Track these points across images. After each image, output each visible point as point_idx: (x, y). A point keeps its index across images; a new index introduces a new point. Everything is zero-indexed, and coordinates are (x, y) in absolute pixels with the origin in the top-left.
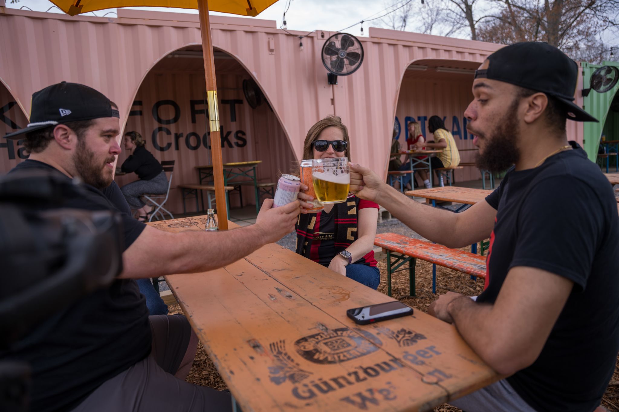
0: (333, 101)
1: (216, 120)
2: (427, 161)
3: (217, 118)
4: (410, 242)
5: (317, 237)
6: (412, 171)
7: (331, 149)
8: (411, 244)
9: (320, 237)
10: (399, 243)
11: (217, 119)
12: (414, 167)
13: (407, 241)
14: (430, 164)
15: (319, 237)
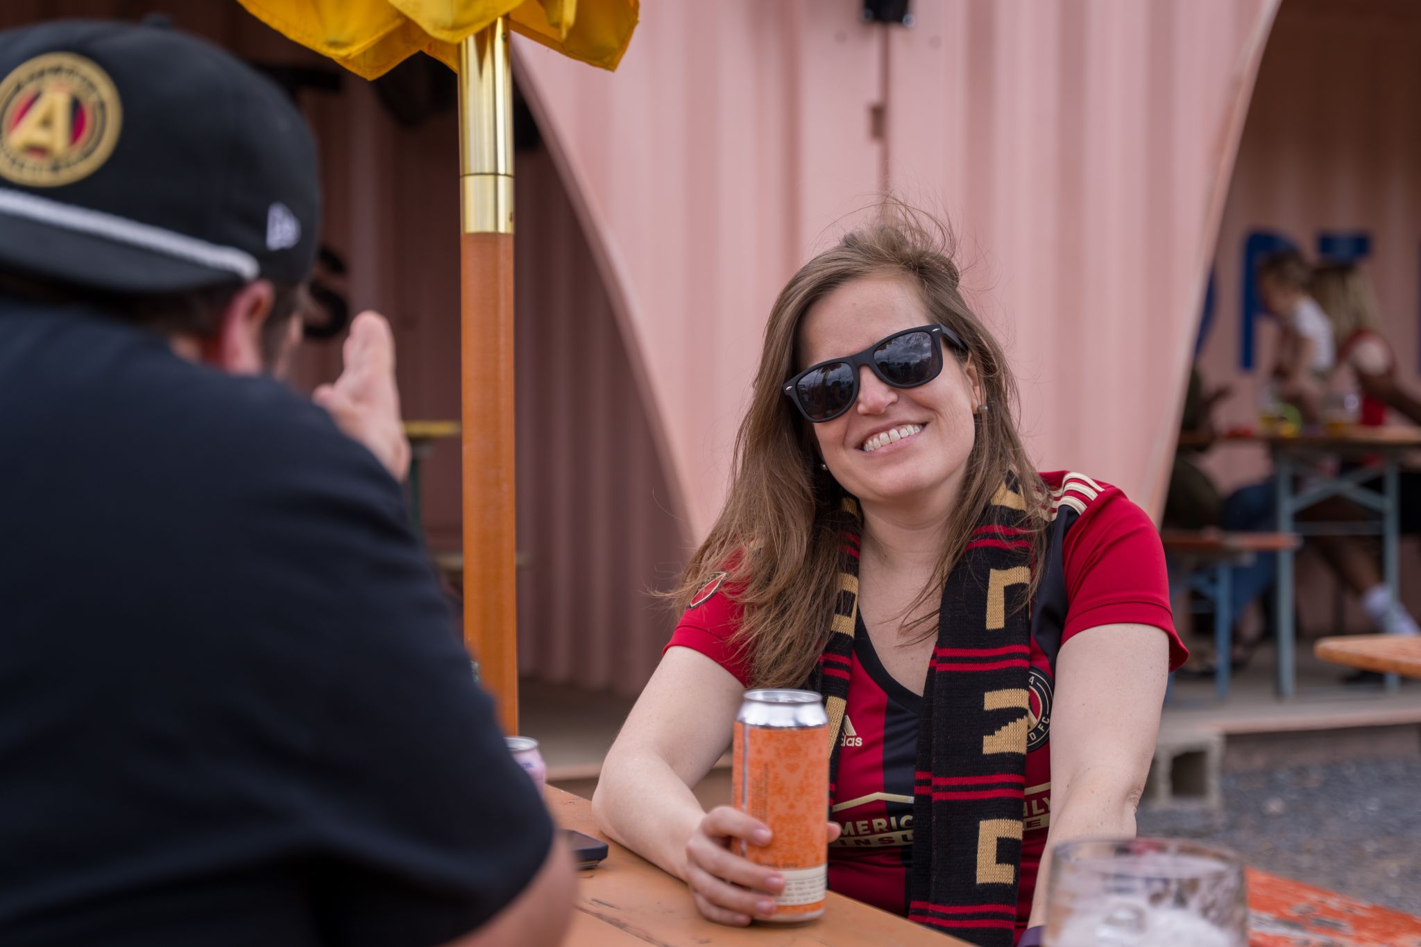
0: (879, 116)
1: (496, 174)
2: (1376, 485)
3: (505, 163)
4: (1360, 923)
5: (875, 822)
6: (1285, 539)
7: (873, 390)
8: (1365, 934)
9: (893, 820)
10: (1292, 923)
11: (501, 170)
12: (1302, 517)
13: (1338, 914)
14: (1388, 504)
15: (883, 821)
